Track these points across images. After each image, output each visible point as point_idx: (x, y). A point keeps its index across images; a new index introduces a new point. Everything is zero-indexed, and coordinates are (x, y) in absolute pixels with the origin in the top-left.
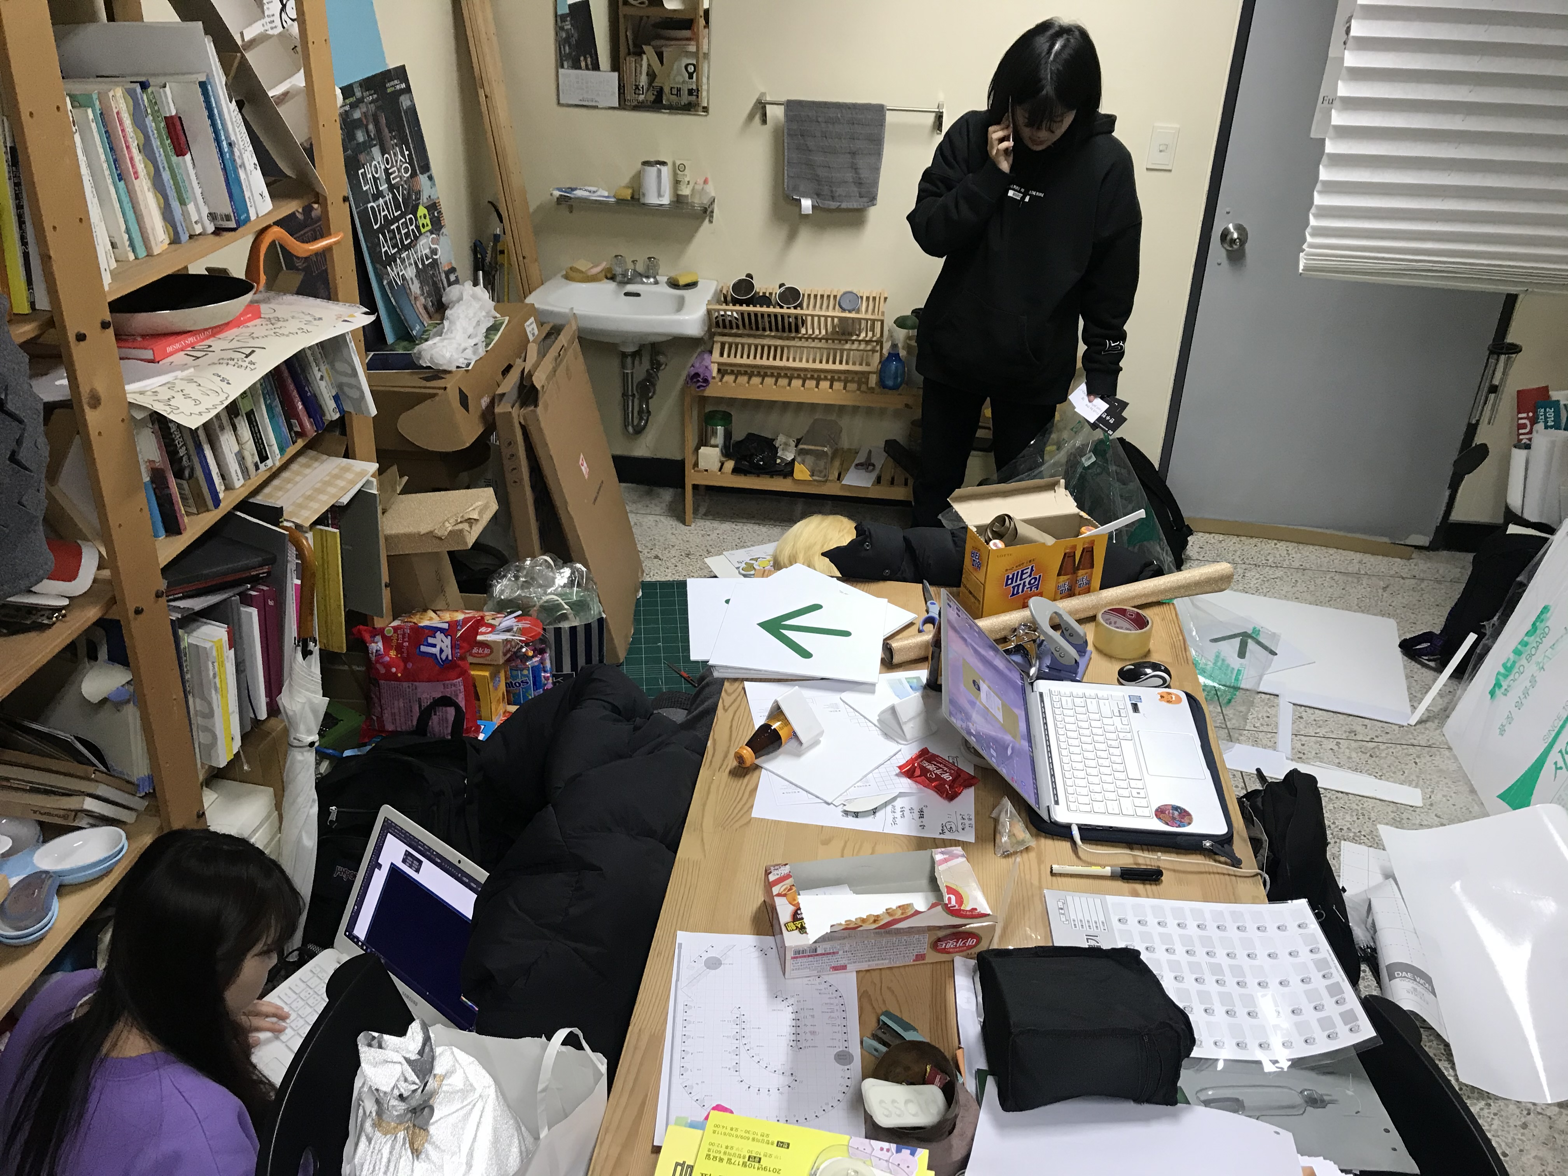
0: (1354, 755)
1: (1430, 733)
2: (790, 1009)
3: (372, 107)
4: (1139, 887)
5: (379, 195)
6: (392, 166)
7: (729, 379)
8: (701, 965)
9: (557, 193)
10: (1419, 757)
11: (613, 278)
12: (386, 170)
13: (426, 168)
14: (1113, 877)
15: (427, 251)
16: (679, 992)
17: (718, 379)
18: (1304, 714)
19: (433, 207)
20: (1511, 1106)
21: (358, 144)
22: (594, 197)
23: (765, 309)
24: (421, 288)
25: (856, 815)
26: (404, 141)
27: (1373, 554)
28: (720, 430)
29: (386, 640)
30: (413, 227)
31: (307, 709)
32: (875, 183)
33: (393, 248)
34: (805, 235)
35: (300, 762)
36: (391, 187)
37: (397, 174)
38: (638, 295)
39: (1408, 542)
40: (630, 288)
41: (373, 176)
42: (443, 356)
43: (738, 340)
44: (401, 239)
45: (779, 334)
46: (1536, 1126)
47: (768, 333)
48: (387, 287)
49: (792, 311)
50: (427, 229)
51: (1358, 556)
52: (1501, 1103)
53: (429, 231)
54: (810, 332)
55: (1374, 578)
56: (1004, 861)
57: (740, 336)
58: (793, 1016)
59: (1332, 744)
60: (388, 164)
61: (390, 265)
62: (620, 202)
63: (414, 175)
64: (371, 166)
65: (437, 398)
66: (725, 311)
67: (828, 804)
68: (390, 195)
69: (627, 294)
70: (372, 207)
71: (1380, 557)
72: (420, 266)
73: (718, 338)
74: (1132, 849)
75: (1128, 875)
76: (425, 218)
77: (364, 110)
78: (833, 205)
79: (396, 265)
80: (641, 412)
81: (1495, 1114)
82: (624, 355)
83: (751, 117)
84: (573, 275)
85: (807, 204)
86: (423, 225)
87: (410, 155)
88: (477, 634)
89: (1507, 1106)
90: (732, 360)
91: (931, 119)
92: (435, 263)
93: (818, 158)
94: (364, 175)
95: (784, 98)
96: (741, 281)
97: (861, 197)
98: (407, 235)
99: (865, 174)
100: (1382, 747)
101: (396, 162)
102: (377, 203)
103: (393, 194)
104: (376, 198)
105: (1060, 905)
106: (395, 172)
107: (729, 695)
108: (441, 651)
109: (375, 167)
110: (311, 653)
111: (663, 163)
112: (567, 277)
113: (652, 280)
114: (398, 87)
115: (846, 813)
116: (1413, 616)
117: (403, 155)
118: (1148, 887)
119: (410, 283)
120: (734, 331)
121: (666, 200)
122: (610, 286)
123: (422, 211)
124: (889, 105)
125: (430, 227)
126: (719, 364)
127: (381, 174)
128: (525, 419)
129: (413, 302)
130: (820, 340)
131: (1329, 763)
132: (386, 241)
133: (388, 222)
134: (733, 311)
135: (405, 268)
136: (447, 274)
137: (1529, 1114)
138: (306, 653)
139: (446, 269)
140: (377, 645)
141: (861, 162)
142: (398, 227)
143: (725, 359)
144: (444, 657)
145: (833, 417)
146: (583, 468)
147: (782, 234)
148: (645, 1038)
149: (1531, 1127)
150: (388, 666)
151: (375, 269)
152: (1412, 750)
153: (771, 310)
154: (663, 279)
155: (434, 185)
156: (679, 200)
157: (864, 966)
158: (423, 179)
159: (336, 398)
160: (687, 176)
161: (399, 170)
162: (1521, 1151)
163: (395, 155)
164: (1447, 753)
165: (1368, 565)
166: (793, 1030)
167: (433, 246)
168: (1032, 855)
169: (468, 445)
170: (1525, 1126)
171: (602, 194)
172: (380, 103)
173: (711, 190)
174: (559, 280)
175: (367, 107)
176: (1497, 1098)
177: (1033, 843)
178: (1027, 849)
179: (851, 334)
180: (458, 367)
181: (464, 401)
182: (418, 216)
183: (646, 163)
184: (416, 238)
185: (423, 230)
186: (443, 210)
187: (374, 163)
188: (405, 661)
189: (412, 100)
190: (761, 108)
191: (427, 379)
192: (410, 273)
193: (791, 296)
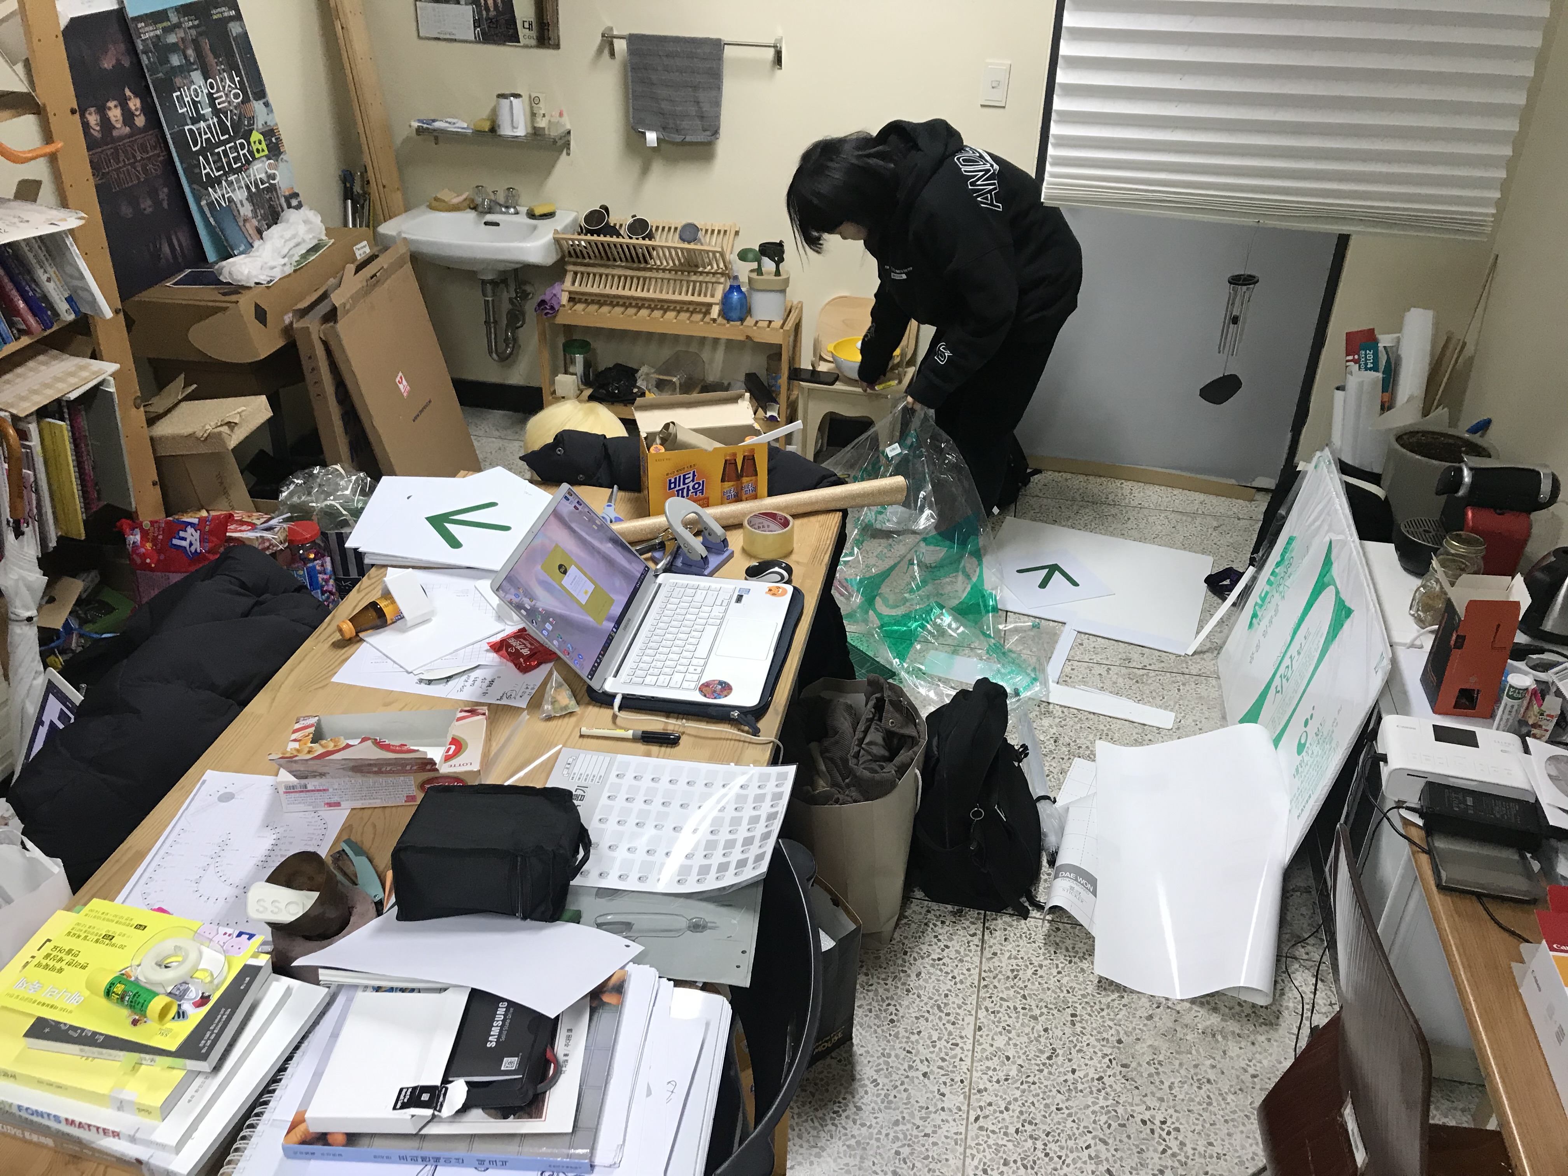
0: (1120, 680)
1: (1207, 664)
2: (275, 837)
3: (194, 32)
4: (655, 749)
5: (200, 118)
6: (218, 91)
7: (580, 307)
8: (215, 798)
9: (415, 124)
10: (1184, 684)
11: (475, 208)
12: (210, 95)
13: (261, 94)
14: (635, 739)
15: (263, 176)
16: (183, 818)
17: (567, 307)
18: (1085, 642)
19: (270, 133)
20: (1144, 1000)
21: (173, 68)
22: (452, 129)
23: (614, 239)
24: (254, 212)
25: (430, 682)
26: (233, 67)
27: (1217, 495)
28: (579, 358)
29: (145, 534)
30: (245, 151)
31: (21, 584)
32: (718, 117)
33: (218, 171)
34: (657, 168)
35: (20, 635)
36: (216, 112)
37: (224, 99)
38: (497, 224)
39: (1255, 484)
40: (489, 218)
41: (192, 99)
42: (242, 274)
43: (590, 269)
44: (229, 163)
45: (629, 265)
46: (1161, 1019)
47: (619, 263)
48: (206, 209)
49: (641, 241)
50: (262, 154)
51: (1202, 497)
52: (1135, 996)
53: (266, 156)
54: (658, 263)
55: (1209, 518)
56: (544, 725)
57: (593, 265)
58: (273, 842)
59: (1102, 670)
60: (212, 88)
61: (213, 187)
62: (478, 133)
63: (246, 100)
64: (189, 89)
65: (228, 313)
66: (579, 241)
67: (409, 673)
68: (215, 120)
69: (486, 224)
70: (190, 130)
71: (1223, 499)
72: (254, 190)
73: (570, 268)
74: (668, 717)
75: (648, 738)
76: (260, 143)
77: (183, 35)
78: (678, 138)
79: (221, 188)
80: (506, 340)
81: (1124, 1006)
82: (484, 282)
83: (600, 51)
84: (438, 205)
85: (651, 137)
86: (258, 151)
87: (241, 82)
88: (226, 531)
89: (1140, 999)
90: (583, 289)
91: (771, 52)
92: (272, 188)
93: (662, 92)
94: (180, 98)
95: (626, 33)
96: (592, 213)
97: (705, 130)
98: (237, 159)
99: (706, 107)
100: (1152, 674)
101: (224, 87)
102: (197, 126)
103: (219, 118)
104: (195, 121)
105: (570, 761)
106: (221, 97)
107: (369, 578)
108: (191, 544)
109: (195, 90)
110: (23, 534)
111: (517, 96)
112: (432, 208)
113: (512, 210)
114: (226, 14)
115: (421, 681)
116: (1233, 554)
117: (232, 80)
118: (663, 749)
119: (239, 205)
120: (587, 260)
121: (521, 132)
122: (470, 216)
123: (256, 136)
124: (726, 38)
125: (266, 152)
126: (570, 292)
127: (203, 98)
128: (325, 334)
129: (241, 224)
130: (670, 271)
131: (1092, 687)
132: (208, 163)
133: (210, 146)
134: (583, 240)
135: (234, 191)
136: (288, 199)
137: (1158, 1007)
138: (19, 533)
139: (287, 193)
140: (135, 538)
141: (702, 96)
142: (225, 151)
143: (576, 287)
144: (193, 549)
145: (693, 349)
146: (401, 386)
147: (635, 167)
148: (129, 855)
149: (1156, 1019)
150: (144, 556)
151: (193, 191)
152: (1180, 678)
153: (621, 240)
154: (523, 210)
155: (272, 111)
156: (536, 133)
157: (358, 804)
158: (257, 106)
159: (70, 300)
160: (542, 108)
161: (226, 95)
162: (1138, 1039)
163: (222, 80)
164: (1214, 682)
165: (1208, 506)
166: (267, 853)
167: (270, 171)
168: (573, 720)
169: (262, 357)
170: (1150, 1017)
171: (460, 125)
172: (203, 28)
173: (567, 123)
174: (423, 208)
175: (185, 32)
176: (1132, 991)
177: (577, 709)
178: (571, 714)
179: (697, 266)
180: (257, 283)
181: (261, 315)
182: (252, 140)
183: (502, 96)
184: (248, 162)
185: (257, 155)
186: (282, 137)
187: (193, 87)
188: (159, 552)
189: (243, 26)
190: (608, 41)
191: (224, 294)
192: (240, 195)
193: (639, 227)
